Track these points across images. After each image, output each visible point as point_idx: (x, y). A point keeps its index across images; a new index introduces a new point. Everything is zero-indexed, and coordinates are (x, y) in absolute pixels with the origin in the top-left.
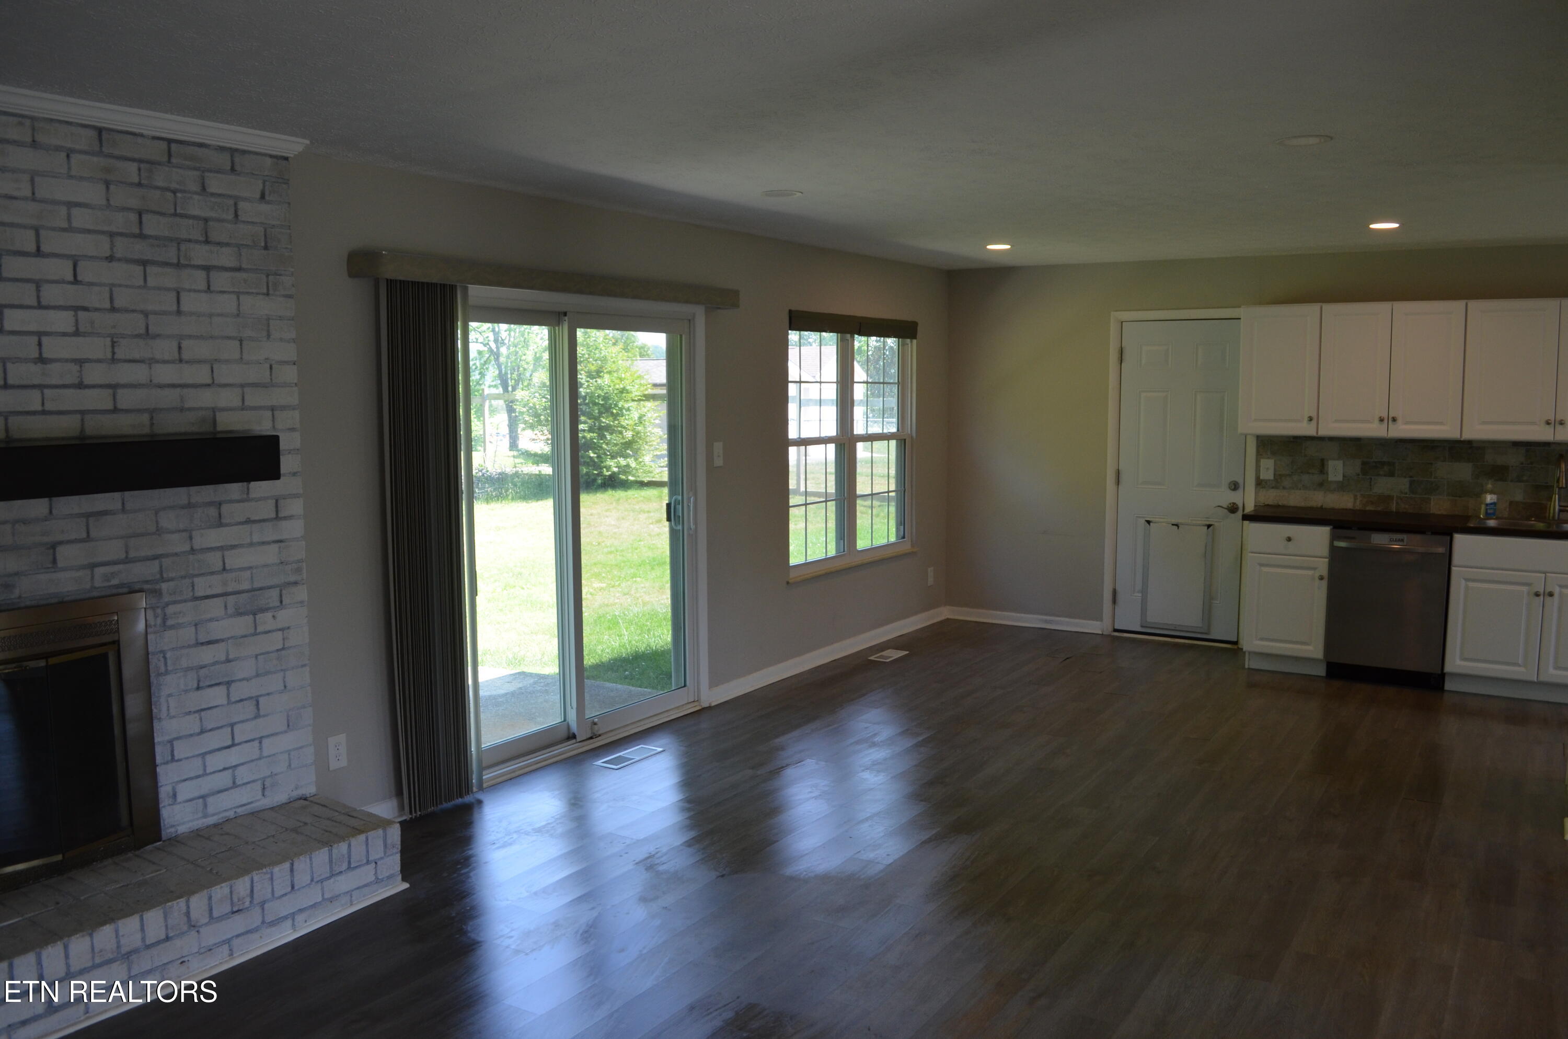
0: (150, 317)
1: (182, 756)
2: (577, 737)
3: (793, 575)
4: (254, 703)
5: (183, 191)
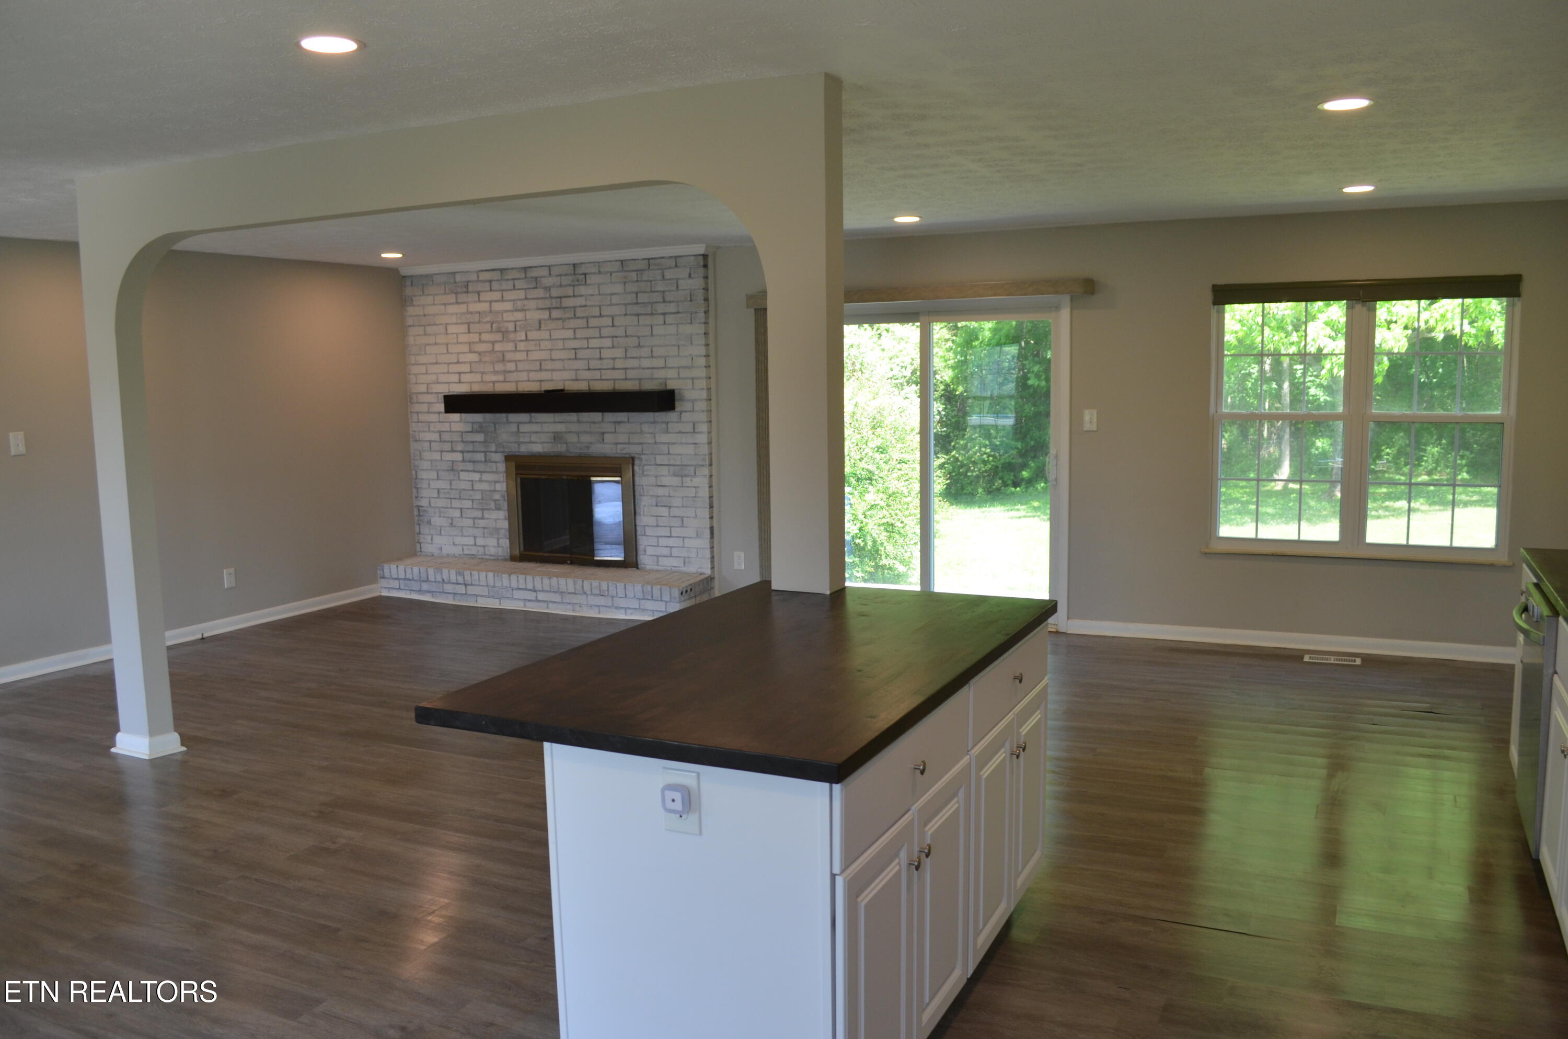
0: (640, 338)
4: (681, 519)
5: (655, 280)
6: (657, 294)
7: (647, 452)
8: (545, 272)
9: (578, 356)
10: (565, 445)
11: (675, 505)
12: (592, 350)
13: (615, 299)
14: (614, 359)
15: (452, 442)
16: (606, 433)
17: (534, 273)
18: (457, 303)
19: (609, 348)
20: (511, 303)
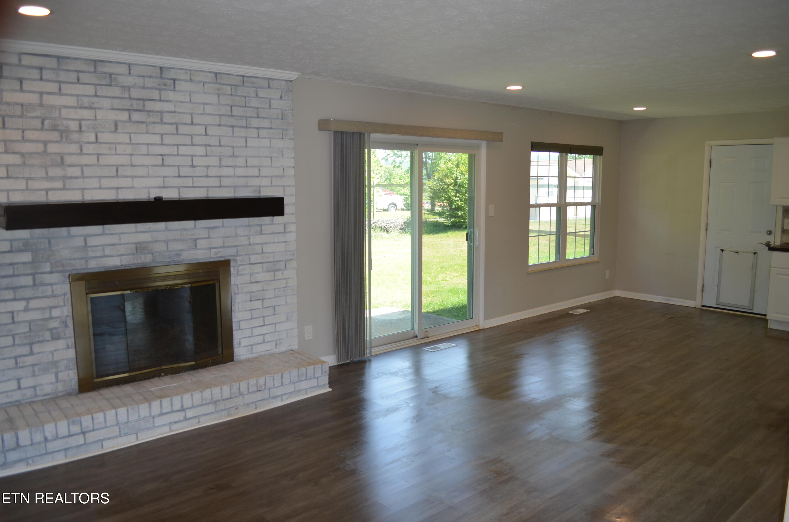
0: (235, 148)
1: (244, 328)
2: (418, 337)
3: (530, 270)
4: (273, 309)
5: (249, 97)
6: (252, 109)
7: (241, 254)
8: (124, 70)
9: (165, 163)
10: (151, 255)
11: (268, 297)
12: (182, 157)
13: (209, 109)
14: (207, 167)
16: (198, 239)
17: (109, 69)
19: (202, 156)
20: (75, 99)
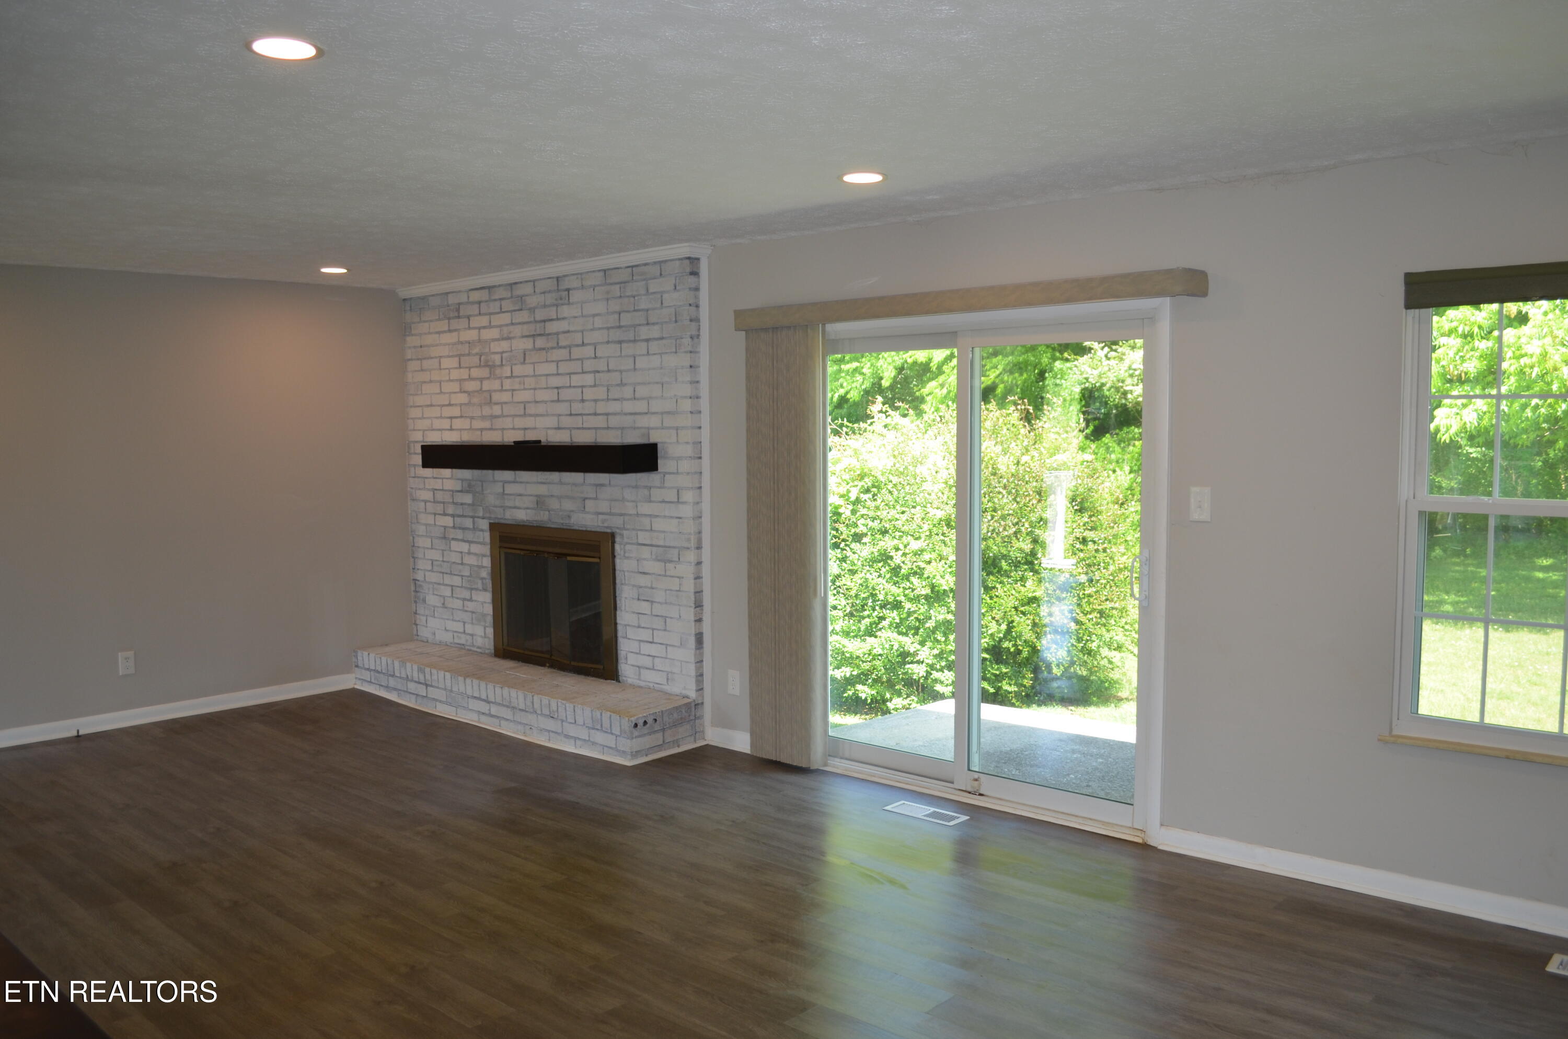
0: (623, 373)
1: (630, 637)
2: (955, 783)
5: (638, 295)
6: (640, 313)
7: (628, 527)
8: (530, 289)
9: (560, 398)
10: (547, 513)
11: (657, 600)
12: (574, 389)
13: (598, 322)
14: (596, 401)
15: (444, 503)
16: (587, 498)
17: (520, 291)
18: (450, 331)
19: (591, 386)
20: (498, 330)
